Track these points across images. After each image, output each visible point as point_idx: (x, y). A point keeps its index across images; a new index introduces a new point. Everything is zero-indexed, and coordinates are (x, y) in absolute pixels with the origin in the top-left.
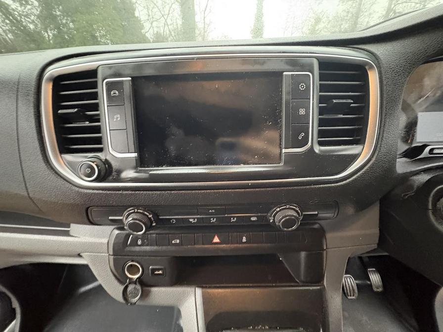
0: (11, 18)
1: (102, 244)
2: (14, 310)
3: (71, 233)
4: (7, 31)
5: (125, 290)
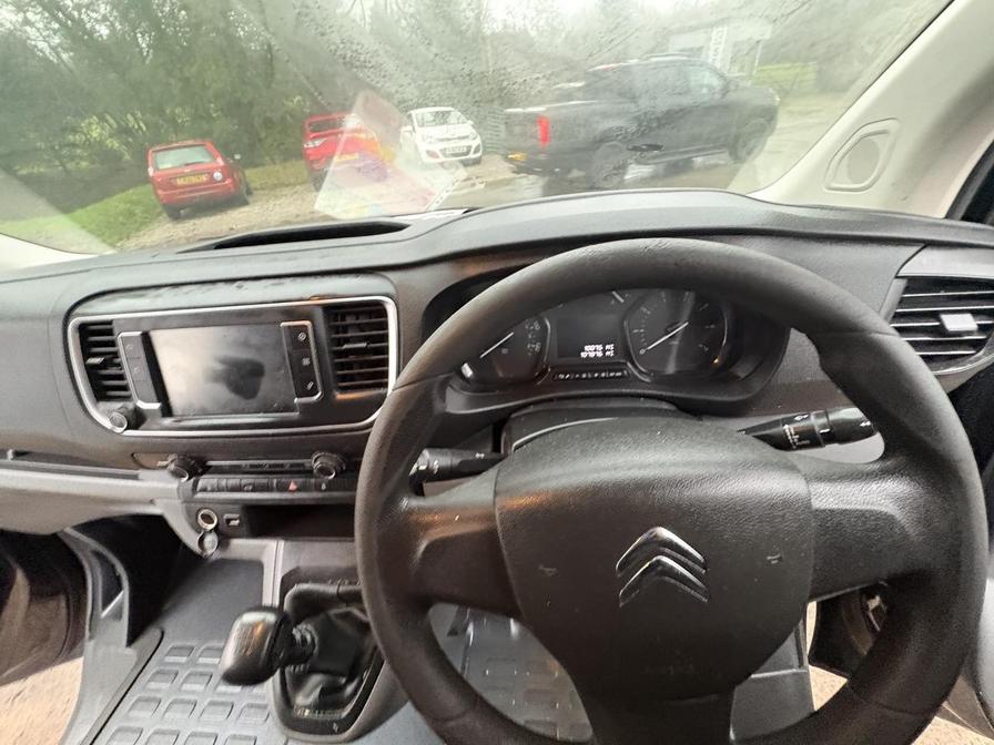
0: (60, 15)
1: (172, 489)
2: (118, 579)
3: (140, 477)
4: (59, 49)
5: (201, 541)
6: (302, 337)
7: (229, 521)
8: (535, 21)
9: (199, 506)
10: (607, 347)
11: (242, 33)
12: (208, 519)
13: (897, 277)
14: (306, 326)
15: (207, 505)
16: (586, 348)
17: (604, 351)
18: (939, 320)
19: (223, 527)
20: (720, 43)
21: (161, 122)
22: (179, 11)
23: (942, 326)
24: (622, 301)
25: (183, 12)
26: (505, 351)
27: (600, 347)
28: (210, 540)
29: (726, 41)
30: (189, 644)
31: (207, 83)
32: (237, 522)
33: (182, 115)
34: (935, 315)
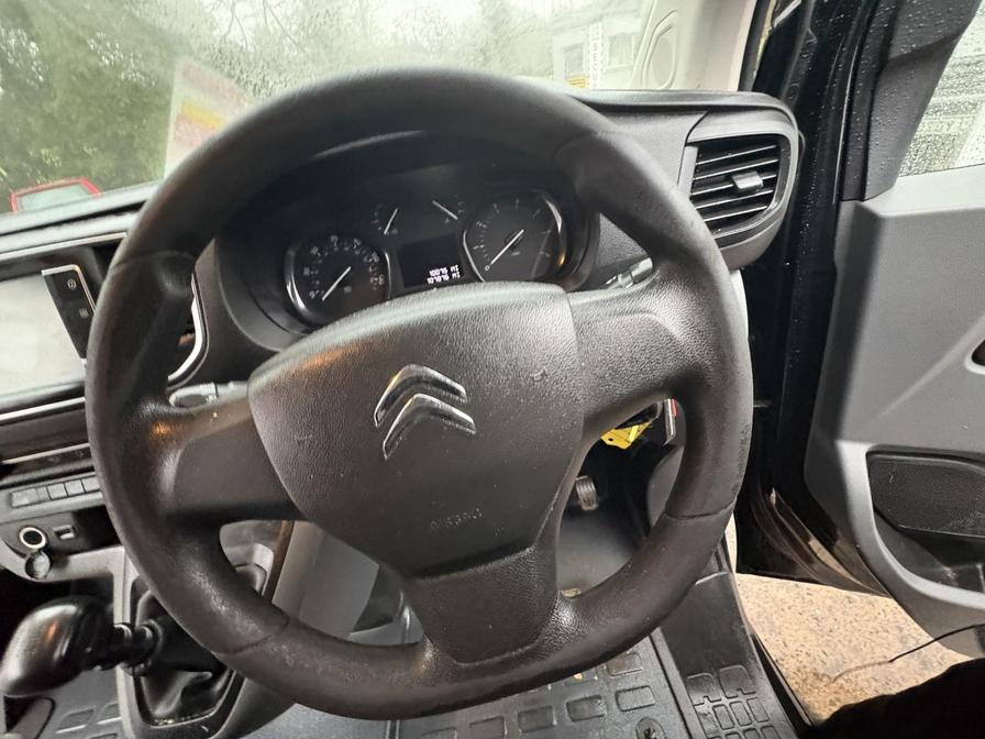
5: (29, 567)
6: (72, 284)
7: (59, 534)
8: (425, 32)
9: (14, 527)
10: (452, 269)
11: (107, 62)
12: (33, 538)
13: (687, 144)
14: (74, 272)
15: (29, 523)
16: (431, 273)
17: (450, 273)
18: (733, 182)
19: (55, 543)
20: (598, 38)
21: (25, 165)
22: (28, 44)
23: (735, 187)
24: (455, 217)
25: (33, 45)
26: (347, 289)
27: (445, 270)
28: (42, 563)
29: (603, 36)
30: (86, 708)
31: (73, 117)
32: (70, 535)
33: (50, 155)
34: (728, 178)
